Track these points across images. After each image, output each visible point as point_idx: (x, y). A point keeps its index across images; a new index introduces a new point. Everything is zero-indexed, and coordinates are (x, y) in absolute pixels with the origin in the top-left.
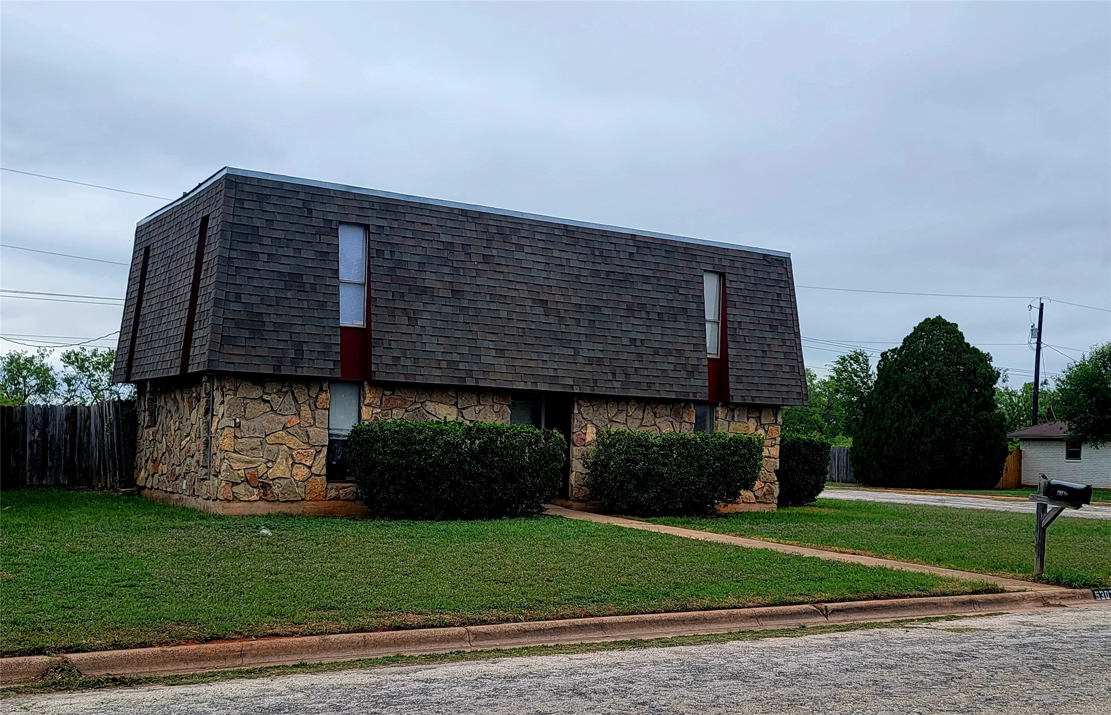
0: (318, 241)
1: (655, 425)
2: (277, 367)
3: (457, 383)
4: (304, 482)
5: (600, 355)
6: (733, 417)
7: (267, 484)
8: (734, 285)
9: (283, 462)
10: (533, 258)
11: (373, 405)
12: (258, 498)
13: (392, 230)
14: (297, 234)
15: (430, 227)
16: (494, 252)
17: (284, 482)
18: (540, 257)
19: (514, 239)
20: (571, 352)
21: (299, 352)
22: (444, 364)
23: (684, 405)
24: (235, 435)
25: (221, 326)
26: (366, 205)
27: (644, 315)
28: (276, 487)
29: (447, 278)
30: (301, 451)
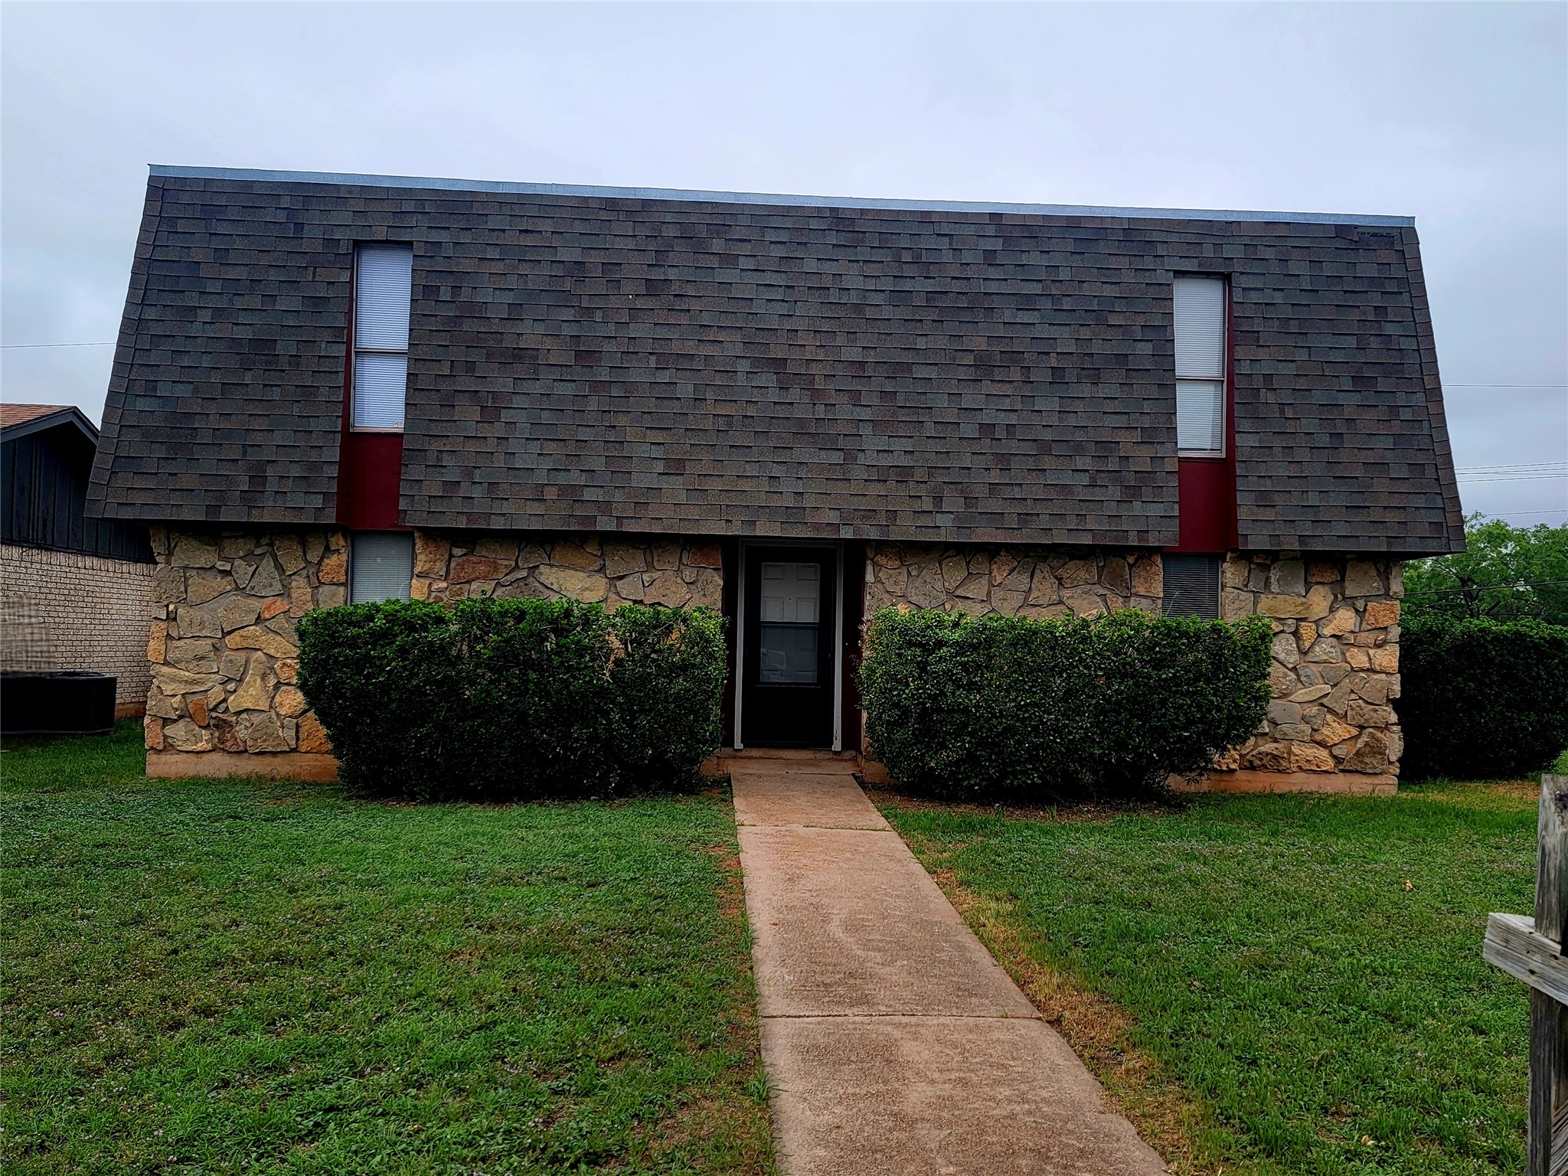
0: (310, 279)
1: (1061, 602)
2: (214, 509)
3: (577, 528)
4: (296, 718)
5: (905, 461)
6: (1267, 583)
7: (225, 721)
8: (1254, 297)
9: (255, 681)
10: (758, 279)
11: (433, 576)
12: (209, 747)
13: (458, 247)
14: (272, 271)
15: (538, 236)
16: (672, 274)
17: (256, 719)
18: (774, 275)
19: (717, 246)
20: (837, 458)
21: (258, 479)
22: (551, 494)
23: (1136, 561)
24: (168, 634)
25: (116, 441)
26: (408, 207)
27: (1016, 374)
28: (242, 727)
29: (568, 330)
30: (289, 661)
